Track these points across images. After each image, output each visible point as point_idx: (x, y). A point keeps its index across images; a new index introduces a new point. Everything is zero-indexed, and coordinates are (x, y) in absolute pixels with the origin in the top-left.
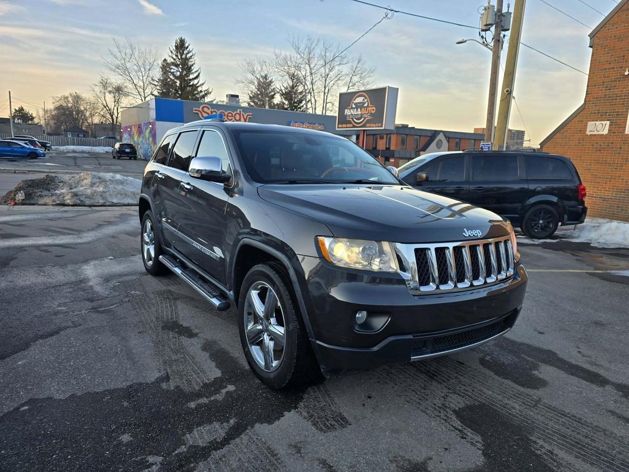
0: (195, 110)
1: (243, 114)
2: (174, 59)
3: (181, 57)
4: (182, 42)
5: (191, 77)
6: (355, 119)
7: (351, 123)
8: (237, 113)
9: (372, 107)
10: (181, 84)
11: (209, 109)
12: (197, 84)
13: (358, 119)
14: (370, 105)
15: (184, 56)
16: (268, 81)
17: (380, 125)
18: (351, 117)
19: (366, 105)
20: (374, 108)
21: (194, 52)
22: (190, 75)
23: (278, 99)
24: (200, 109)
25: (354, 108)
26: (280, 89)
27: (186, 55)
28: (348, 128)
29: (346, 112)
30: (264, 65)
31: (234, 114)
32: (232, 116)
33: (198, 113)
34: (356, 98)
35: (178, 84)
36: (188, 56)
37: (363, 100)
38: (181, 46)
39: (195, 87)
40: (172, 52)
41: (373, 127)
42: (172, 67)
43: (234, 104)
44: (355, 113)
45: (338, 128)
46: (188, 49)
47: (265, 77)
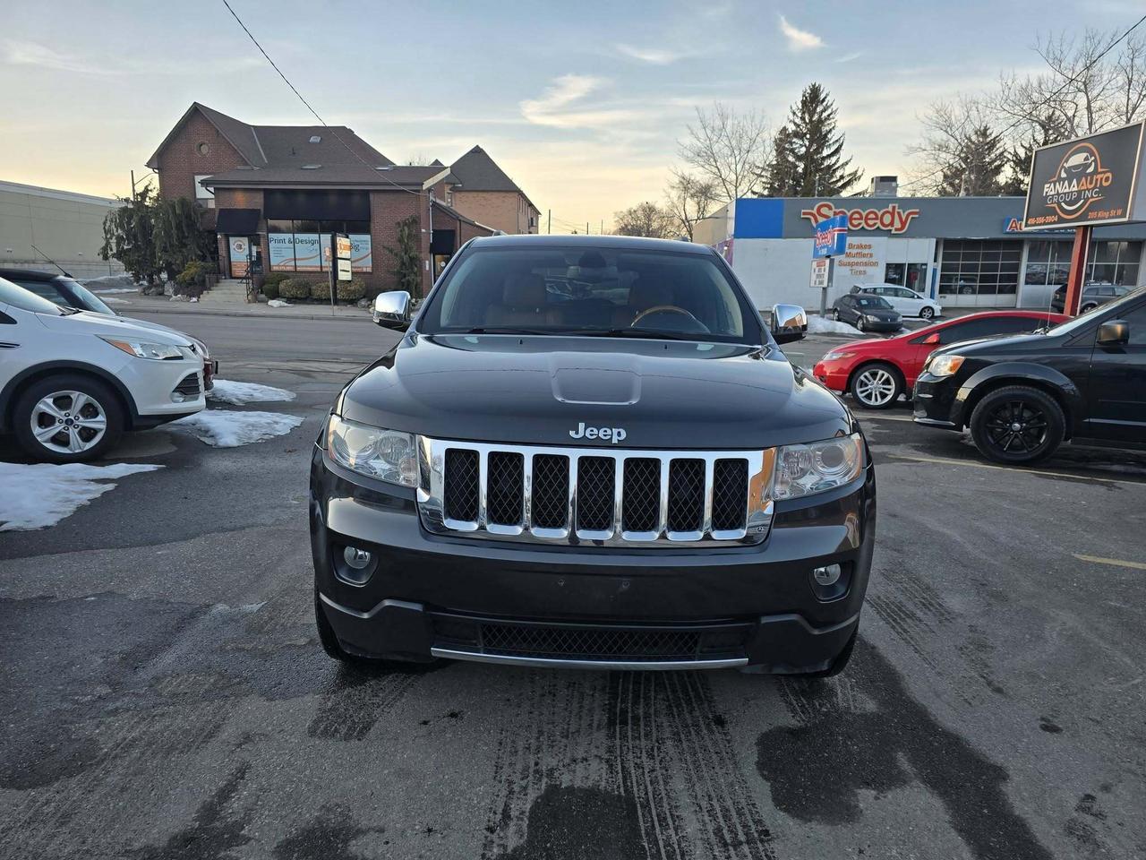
0: (804, 214)
1: (899, 213)
2: (798, 126)
3: (811, 120)
4: (815, 91)
5: (826, 152)
6: (1063, 204)
7: (1055, 213)
8: (888, 212)
9: (1104, 172)
10: (805, 169)
11: (830, 208)
12: (835, 163)
13: (1069, 204)
14: (1100, 170)
15: (815, 118)
16: (989, 139)
17: (1119, 212)
18: (1055, 200)
19: (1091, 170)
20: (1109, 175)
21: (834, 107)
22: (823, 149)
23: (1006, 175)
24: (815, 211)
25: (1064, 180)
26: (1012, 152)
27: (820, 116)
28: (1048, 224)
29: (1046, 190)
30: (974, 108)
31: (880, 214)
32: (876, 219)
33: (809, 219)
34: (1070, 157)
35: (800, 170)
36: (825, 115)
37: (1086, 159)
38: (813, 99)
39: (831, 170)
40: (794, 113)
41: (1104, 218)
42: (794, 140)
43: (885, 194)
44: (1067, 190)
45: (1026, 226)
46: (824, 104)
47: (984, 133)
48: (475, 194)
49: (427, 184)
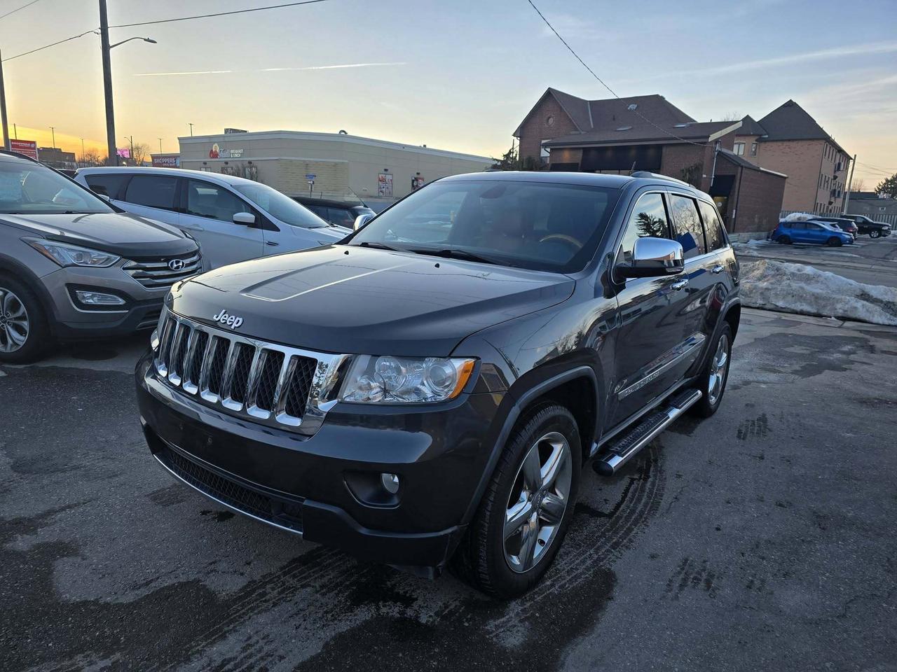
48: (780, 144)
49: (713, 137)
